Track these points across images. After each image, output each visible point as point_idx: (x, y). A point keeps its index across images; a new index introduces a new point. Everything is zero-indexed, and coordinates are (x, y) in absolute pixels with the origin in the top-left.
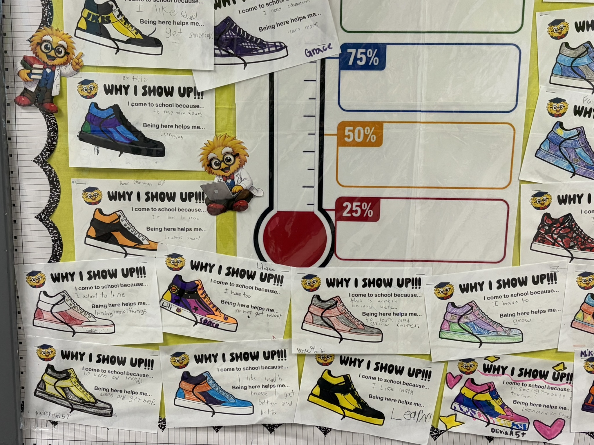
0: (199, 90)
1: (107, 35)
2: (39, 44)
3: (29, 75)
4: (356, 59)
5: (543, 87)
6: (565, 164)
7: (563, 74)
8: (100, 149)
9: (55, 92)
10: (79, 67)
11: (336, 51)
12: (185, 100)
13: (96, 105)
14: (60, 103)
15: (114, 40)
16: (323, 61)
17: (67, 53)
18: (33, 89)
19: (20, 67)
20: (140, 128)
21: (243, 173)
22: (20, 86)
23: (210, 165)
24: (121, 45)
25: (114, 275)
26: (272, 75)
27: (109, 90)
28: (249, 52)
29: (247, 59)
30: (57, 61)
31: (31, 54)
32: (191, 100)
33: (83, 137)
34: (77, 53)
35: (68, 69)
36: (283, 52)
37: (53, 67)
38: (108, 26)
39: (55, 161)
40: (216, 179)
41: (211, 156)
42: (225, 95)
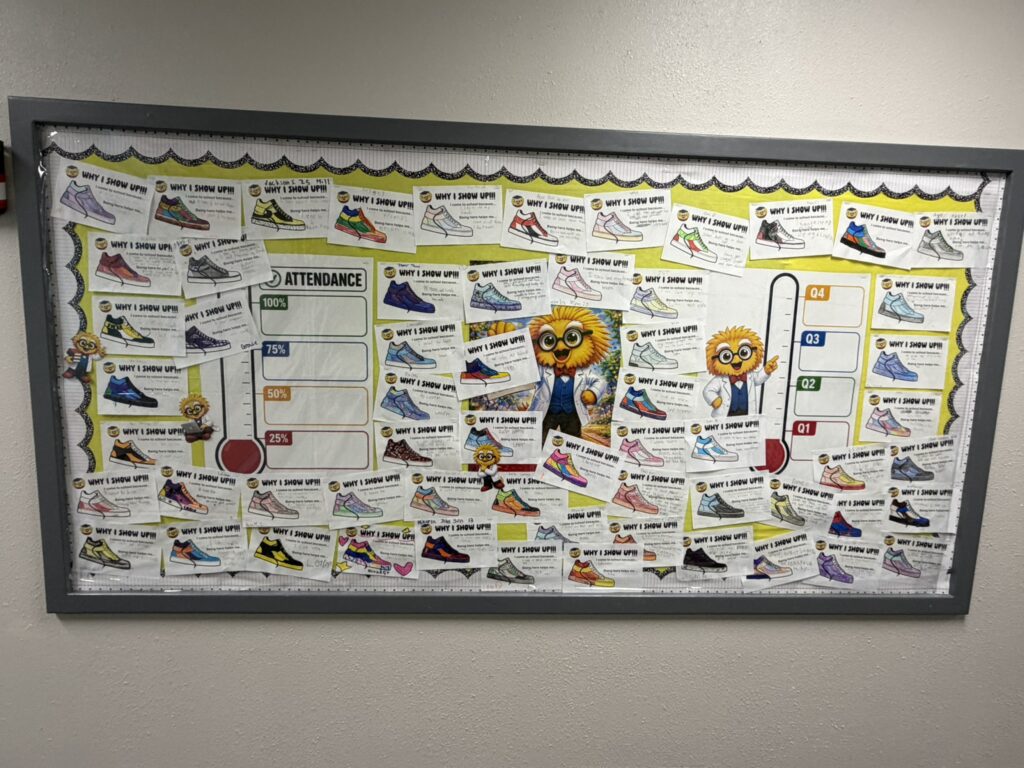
0: (178, 368)
1: (119, 336)
2: (79, 342)
3: (72, 359)
4: (272, 350)
5: (382, 367)
6: (398, 411)
7: (393, 360)
8: (118, 404)
9: (89, 369)
10: (103, 355)
11: (260, 346)
12: (169, 374)
13: (114, 377)
14: (92, 377)
15: (125, 339)
16: (252, 351)
17: (96, 347)
18: (74, 368)
19: (66, 355)
20: (142, 390)
21: (207, 417)
22: (67, 366)
23: (186, 412)
24: (129, 342)
25: (128, 480)
26: (222, 360)
27: (122, 368)
28: (207, 346)
29: (206, 350)
30: (90, 351)
31: (73, 347)
32: (173, 374)
33: (106, 396)
34: (102, 346)
35: (97, 356)
36: (228, 346)
37: (87, 355)
38: (121, 331)
39: (90, 411)
40: (190, 421)
41: (186, 407)
42: (194, 371)
